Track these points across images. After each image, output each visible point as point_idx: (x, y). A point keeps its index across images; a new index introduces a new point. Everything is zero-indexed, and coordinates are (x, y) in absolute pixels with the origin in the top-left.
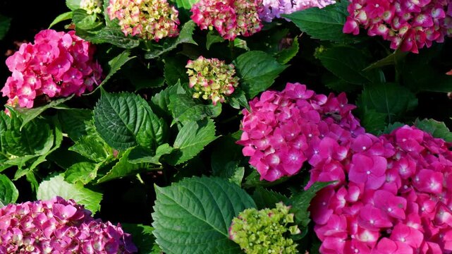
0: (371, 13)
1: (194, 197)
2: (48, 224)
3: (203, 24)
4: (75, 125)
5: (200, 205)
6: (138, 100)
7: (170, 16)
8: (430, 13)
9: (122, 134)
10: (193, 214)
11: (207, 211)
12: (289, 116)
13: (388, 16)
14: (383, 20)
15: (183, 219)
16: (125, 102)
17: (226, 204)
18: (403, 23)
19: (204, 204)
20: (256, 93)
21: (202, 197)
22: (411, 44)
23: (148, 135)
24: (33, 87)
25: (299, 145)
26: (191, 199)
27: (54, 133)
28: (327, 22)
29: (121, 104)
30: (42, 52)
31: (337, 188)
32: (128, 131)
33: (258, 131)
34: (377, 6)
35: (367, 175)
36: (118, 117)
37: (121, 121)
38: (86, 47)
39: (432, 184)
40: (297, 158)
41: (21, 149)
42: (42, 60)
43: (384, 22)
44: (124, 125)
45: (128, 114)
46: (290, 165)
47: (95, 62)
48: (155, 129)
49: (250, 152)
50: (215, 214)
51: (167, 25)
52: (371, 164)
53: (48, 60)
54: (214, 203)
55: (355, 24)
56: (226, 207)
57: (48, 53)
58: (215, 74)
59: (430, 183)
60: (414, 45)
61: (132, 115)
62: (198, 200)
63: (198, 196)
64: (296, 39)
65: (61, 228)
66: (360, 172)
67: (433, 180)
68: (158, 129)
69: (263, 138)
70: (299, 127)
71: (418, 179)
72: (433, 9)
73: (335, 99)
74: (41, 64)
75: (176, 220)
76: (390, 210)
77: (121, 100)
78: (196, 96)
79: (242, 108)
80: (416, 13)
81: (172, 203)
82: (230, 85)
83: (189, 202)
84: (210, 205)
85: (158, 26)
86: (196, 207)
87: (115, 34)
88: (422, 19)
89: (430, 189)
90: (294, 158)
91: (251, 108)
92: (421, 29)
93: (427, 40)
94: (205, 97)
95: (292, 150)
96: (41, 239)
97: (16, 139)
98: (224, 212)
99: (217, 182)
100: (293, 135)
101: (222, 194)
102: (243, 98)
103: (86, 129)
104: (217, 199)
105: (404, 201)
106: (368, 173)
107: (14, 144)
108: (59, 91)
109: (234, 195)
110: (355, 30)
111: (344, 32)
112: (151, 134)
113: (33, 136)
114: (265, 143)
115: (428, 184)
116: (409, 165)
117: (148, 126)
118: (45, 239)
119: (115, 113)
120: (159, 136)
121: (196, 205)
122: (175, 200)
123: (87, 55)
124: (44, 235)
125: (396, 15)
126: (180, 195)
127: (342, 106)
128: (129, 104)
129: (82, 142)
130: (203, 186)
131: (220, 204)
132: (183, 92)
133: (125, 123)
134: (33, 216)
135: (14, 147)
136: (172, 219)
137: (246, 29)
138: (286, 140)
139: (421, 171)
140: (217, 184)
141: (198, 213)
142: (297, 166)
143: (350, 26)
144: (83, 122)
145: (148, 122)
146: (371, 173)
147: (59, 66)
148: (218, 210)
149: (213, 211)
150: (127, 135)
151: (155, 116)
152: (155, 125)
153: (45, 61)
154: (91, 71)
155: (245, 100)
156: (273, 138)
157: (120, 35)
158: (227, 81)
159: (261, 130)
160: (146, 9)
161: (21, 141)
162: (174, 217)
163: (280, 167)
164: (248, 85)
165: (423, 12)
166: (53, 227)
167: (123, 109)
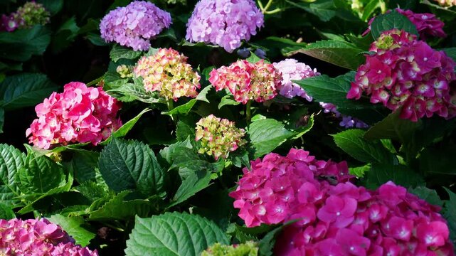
0: (373, 79)
1: (171, 230)
2: (26, 238)
3: (219, 85)
4: (87, 172)
5: (175, 238)
6: (146, 149)
7: (191, 81)
8: (433, 83)
9: (125, 179)
10: (167, 246)
11: (180, 244)
12: (284, 172)
13: (390, 83)
14: (384, 86)
15: (155, 249)
16: (134, 150)
17: (200, 240)
18: (404, 91)
19: (179, 237)
20: (261, 155)
21: (177, 231)
22: (410, 112)
23: (149, 182)
24: (52, 129)
25: (287, 198)
26: (167, 230)
27: (67, 179)
28: (334, 90)
29: (129, 152)
30: (67, 99)
31: (305, 227)
32: (132, 178)
33: (251, 184)
34: (380, 72)
35: (337, 217)
36: (124, 163)
37: (126, 167)
38: (111, 102)
39: (402, 233)
40: (283, 211)
41: (32, 190)
42: (66, 106)
43: (386, 89)
44: (128, 172)
45: (134, 162)
46: (275, 216)
47: (117, 118)
48: (157, 178)
49: (240, 204)
50: (187, 249)
51: (187, 86)
52: (342, 206)
53: (71, 106)
54: (189, 237)
55: (357, 90)
56: (199, 243)
57: (72, 100)
58: (222, 132)
59: (401, 230)
60: (413, 113)
61: (138, 163)
62: (173, 232)
63: (175, 229)
64: (312, 116)
65: (37, 242)
66: (330, 213)
67: (404, 229)
68: (160, 177)
69: (254, 190)
70: (290, 181)
71: (388, 227)
72: (436, 81)
73: (335, 166)
74: (64, 109)
75: (148, 249)
76: (352, 248)
77: (130, 147)
78: (201, 151)
79: (243, 166)
80: (418, 81)
81: (149, 233)
82: (235, 143)
83: (165, 232)
84: (184, 238)
85: (178, 86)
86: (171, 239)
87: (137, 90)
88: (424, 89)
89: (399, 237)
90: (279, 210)
91: (251, 167)
92: (422, 99)
93: (428, 112)
94: (210, 153)
95: (278, 202)
96: (16, 251)
97: (29, 178)
98: (197, 247)
99: (197, 219)
100: (282, 188)
101: (198, 230)
102: (246, 157)
103: (96, 177)
104: (193, 234)
105: (367, 242)
106: (338, 214)
107: (27, 183)
108: (76, 136)
109: (210, 233)
110: (357, 95)
111: (347, 98)
112: (152, 182)
113: (46, 178)
114: (254, 196)
115: (398, 232)
116: (381, 212)
117: (150, 174)
118: (21, 251)
119: (121, 158)
120: (160, 185)
121: (171, 237)
122: (152, 230)
123: (110, 109)
124: (21, 248)
125: (397, 82)
126: (157, 226)
127: (342, 174)
128: (137, 153)
129: (88, 185)
130: (182, 221)
131: (194, 239)
132: (191, 147)
133: (130, 170)
134: (15, 230)
135: (27, 186)
136: (144, 247)
137: (259, 94)
138: (274, 192)
139: (393, 218)
140: (196, 222)
141: (171, 245)
142: (281, 217)
143: (353, 92)
144: (94, 170)
145: (150, 170)
146: (341, 215)
147: (80, 113)
148: (191, 245)
149: (186, 245)
150: (130, 181)
151: (158, 165)
152: (157, 174)
153: (68, 107)
154: (110, 123)
155: (247, 159)
156: (263, 190)
157: (141, 91)
158: (232, 140)
159: (254, 184)
160: (169, 70)
161: (33, 180)
162: (147, 246)
163: (264, 217)
164: (254, 148)
165: (425, 82)
166: (31, 241)
167: (130, 156)
